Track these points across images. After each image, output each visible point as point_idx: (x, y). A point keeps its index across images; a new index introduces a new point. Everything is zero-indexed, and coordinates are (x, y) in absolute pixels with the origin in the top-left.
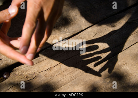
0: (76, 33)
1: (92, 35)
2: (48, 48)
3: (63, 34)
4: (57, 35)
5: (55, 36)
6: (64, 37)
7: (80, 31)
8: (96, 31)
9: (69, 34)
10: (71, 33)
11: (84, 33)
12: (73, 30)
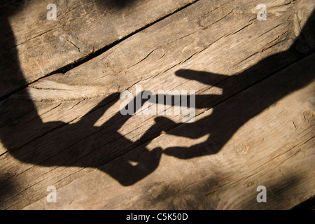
0: (96, 50)
1: (139, 56)
2: (13, 96)
3: (61, 53)
4: (43, 58)
5: (38, 60)
6: (61, 62)
7: (108, 44)
8: (151, 44)
9: (77, 53)
10: (82, 51)
11: (119, 49)
12: (89, 43)
